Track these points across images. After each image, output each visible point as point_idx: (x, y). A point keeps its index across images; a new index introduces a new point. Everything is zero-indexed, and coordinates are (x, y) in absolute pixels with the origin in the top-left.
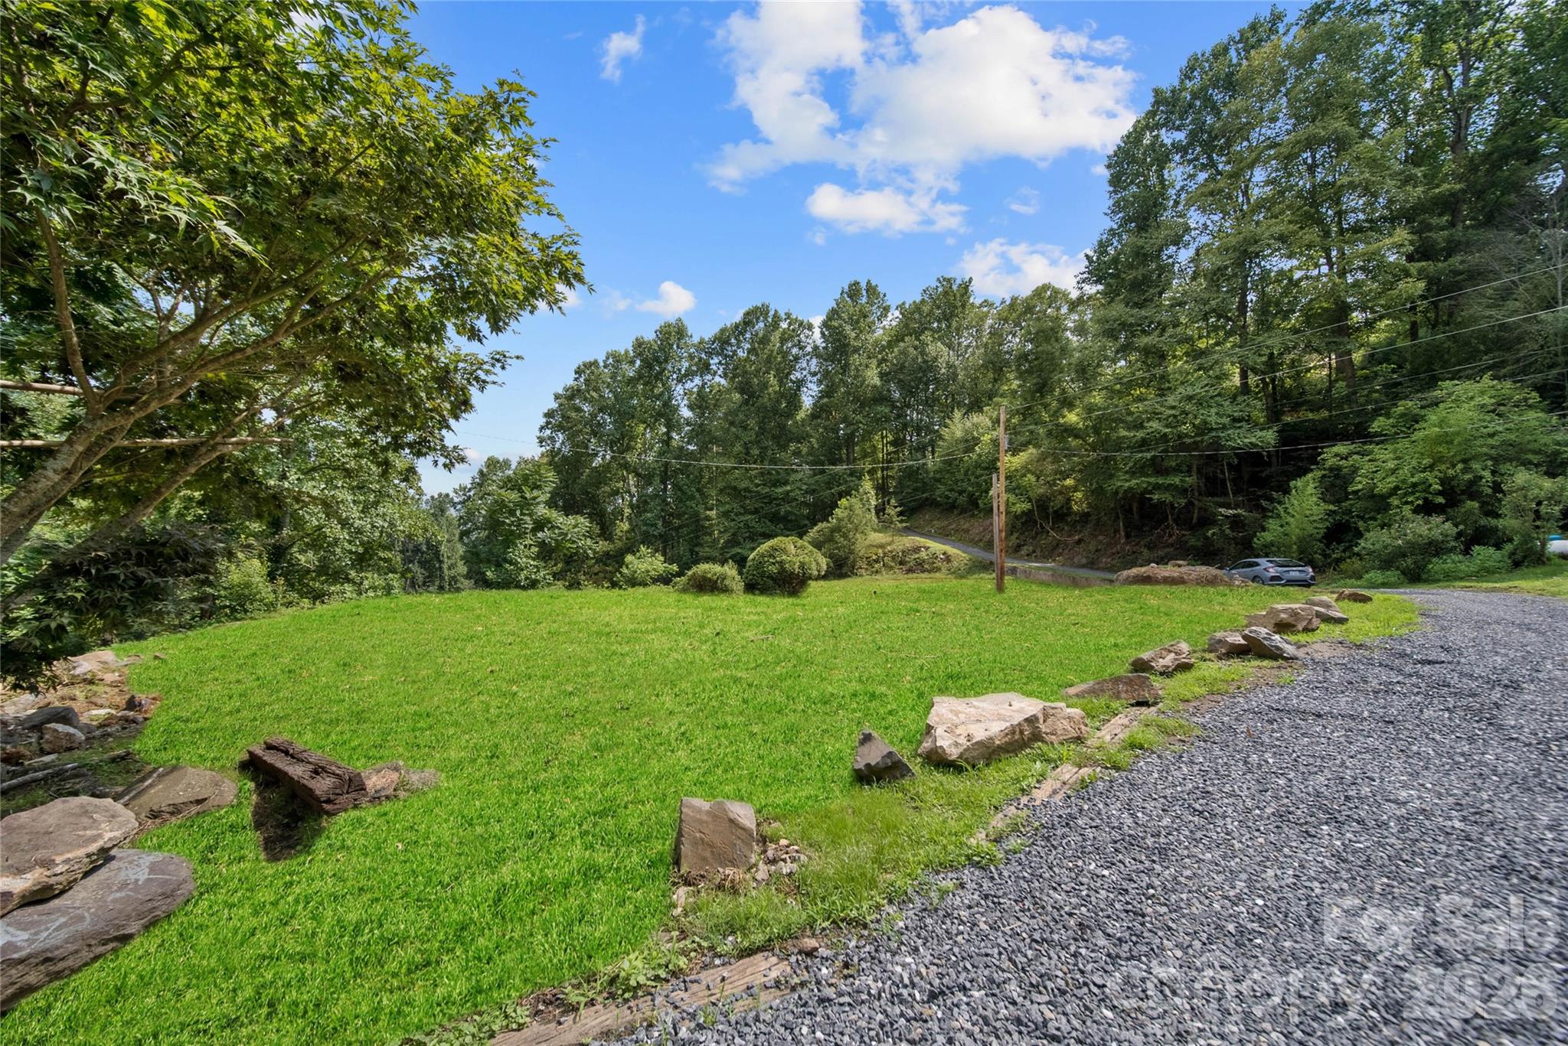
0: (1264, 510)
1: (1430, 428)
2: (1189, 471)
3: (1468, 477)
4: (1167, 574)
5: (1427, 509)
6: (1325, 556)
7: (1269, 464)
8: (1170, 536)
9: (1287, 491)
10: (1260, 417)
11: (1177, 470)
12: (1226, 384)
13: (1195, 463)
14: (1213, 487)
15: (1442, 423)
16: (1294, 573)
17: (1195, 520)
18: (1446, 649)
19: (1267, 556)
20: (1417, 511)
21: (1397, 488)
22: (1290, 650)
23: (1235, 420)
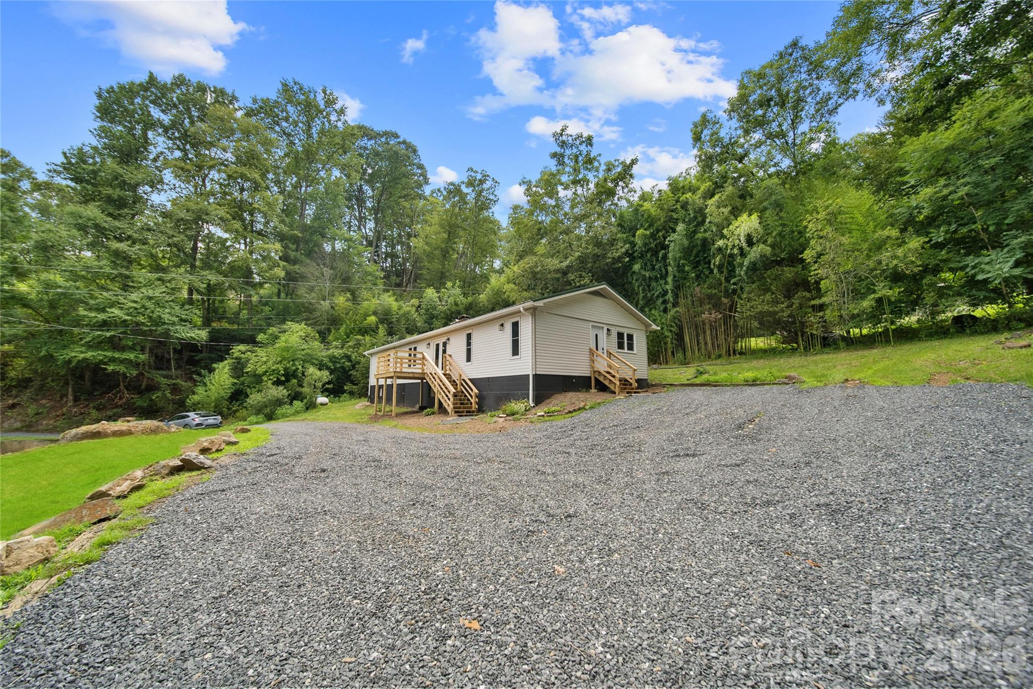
0: (195, 381)
1: (280, 344)
2: (143, 350)
3: (294, 368)
4: (116, 429)
5: (278, 383)
6: (229, 409)
7: (201, 352)
8: (121, 398)
9: (211, 371)
10: (199, 321)
11: (132, 348)
12: (178, 295)
13: (148, 345)
14: (161, 362)
15: (286, 342)
16: (211, 421)
17: (143, 387)
18: (279, 448)
19: (195, 410)
20: (273, 384)
21: (266, 371)
22: (208, 463)
23: (182, 320)
